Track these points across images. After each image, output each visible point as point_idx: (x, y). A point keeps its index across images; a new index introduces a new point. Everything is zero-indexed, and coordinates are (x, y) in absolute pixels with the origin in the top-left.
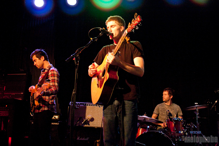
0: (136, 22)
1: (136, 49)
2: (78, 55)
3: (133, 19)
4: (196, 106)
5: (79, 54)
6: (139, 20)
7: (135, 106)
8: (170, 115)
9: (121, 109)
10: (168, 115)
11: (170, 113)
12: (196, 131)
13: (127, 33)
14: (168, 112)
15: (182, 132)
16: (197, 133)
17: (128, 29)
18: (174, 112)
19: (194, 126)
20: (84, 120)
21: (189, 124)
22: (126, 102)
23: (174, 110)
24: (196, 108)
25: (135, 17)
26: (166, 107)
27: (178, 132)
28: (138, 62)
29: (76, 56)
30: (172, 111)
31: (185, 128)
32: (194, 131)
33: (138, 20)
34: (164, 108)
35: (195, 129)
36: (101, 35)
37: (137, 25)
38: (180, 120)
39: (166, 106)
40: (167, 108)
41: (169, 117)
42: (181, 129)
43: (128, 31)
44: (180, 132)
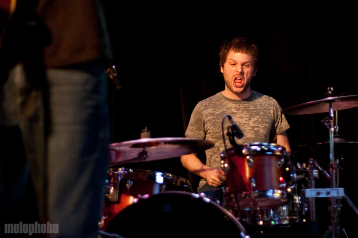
4: (330, 98)
7: (95, 90)
8: (235, 132)
10: (228, 134)
11: (235, 127)
12: (329, 189)
15: (278, 194)
16: (328, 193)
18: (261, 123)
19: (320, 173)
21: (304, 165)
22: (55, 76)
23: (258, 114)
24: (328, 105)
26: (229, 109)
27: (263, 195)
30: (253, 120)
31: (288, 179)
32: (320, 190)
35: (322, 182)
38: (273, 151)
39: (230, 105)
40: (234, 111)
41: (232, 142)
42: (275, 183)
44: (270, 193)
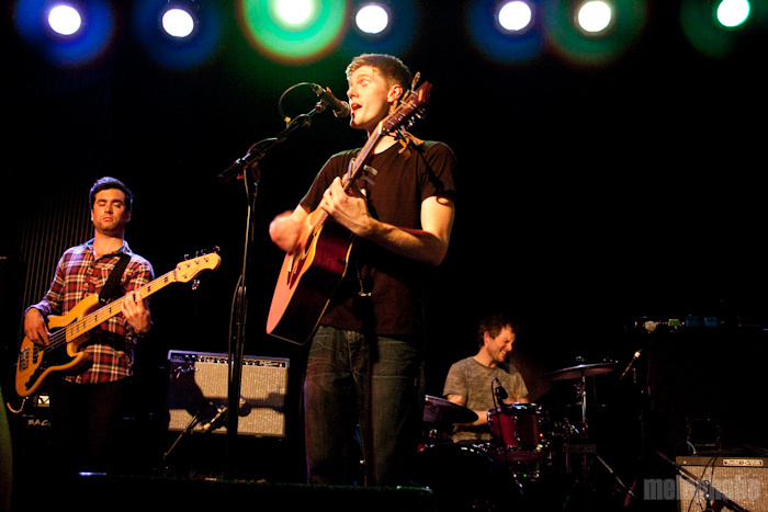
2: (256, 164)
4: (581, 366)
5: (258, 160)
6: (420, 98)
8: (502, 393)
9: (368, 356)
10: (497, 394)
11: (501, 388)
12: (582, 446)
14: (495, 385)
16: (582, 449)
20: (220, 410)
21: (560, 424)
24: (580, 371)
28: (434, 214)
29: (250, 166)
33: (417, 97)
34: (478, 377)
36: (319, 108)
37: (412, 113)
42: (536, 438)
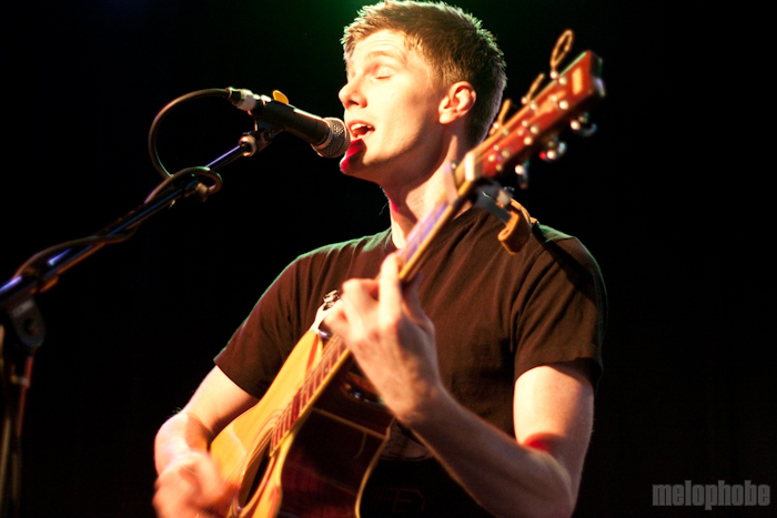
0: (556, 102)
1: (562, 274)
3: (541, 77)
6: (577, 87)
13: (470, 176)
17: (483, 145)
25: (554, 63)
33: (569, 87)
36: (248, 147)
37: (557, 126)
43: (479, 166)
